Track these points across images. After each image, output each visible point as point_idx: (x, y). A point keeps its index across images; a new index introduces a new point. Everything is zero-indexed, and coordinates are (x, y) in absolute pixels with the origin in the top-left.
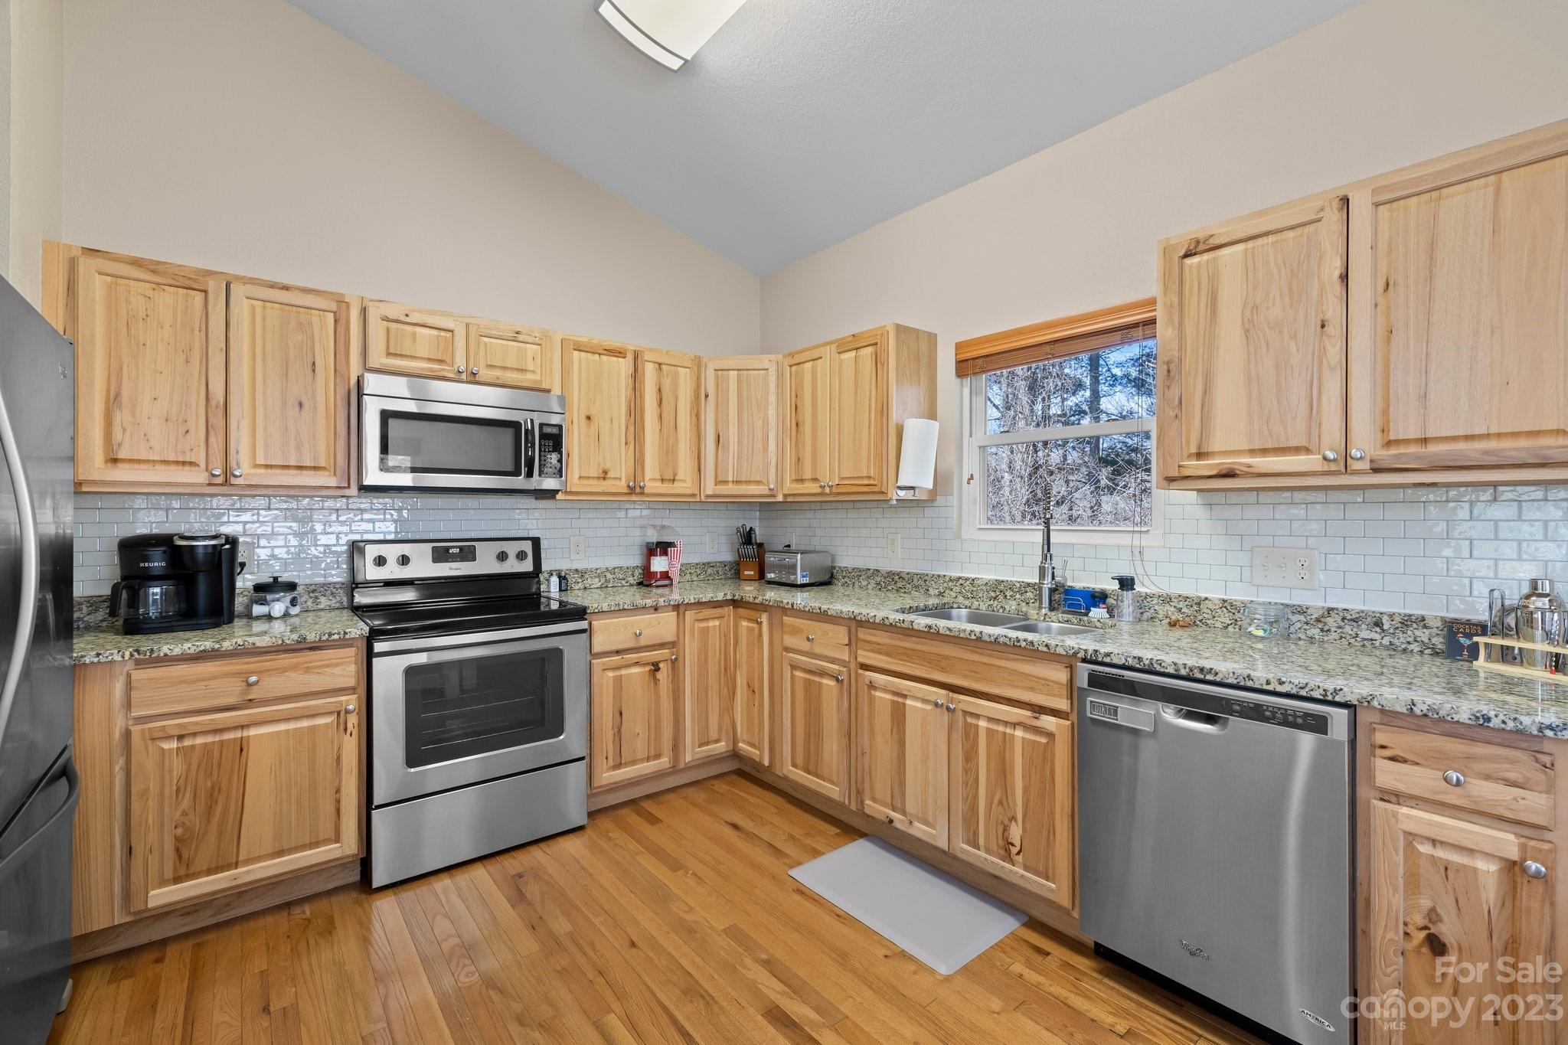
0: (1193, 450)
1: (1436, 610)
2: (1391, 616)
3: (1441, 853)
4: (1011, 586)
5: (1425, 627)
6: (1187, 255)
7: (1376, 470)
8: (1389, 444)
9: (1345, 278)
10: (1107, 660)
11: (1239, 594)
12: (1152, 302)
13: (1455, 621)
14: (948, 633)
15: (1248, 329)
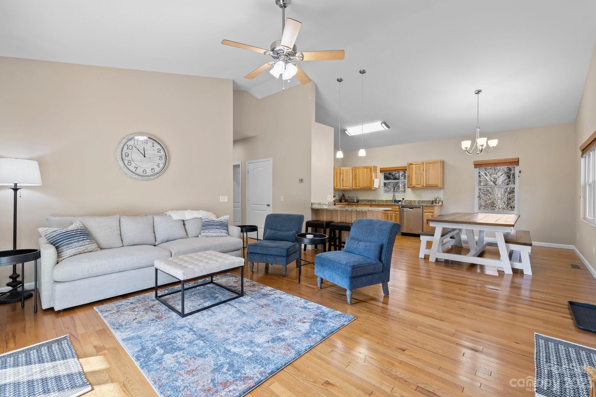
0: (410, 185)
2: (428, 200)
3: (428, 216)
4: (388, 200)
6: (410, 165)
8: (426, 185)
9: (423, 170)
10: (403, 205)
11: (415, 200)
12: (406, 167)
15: (415, 173)
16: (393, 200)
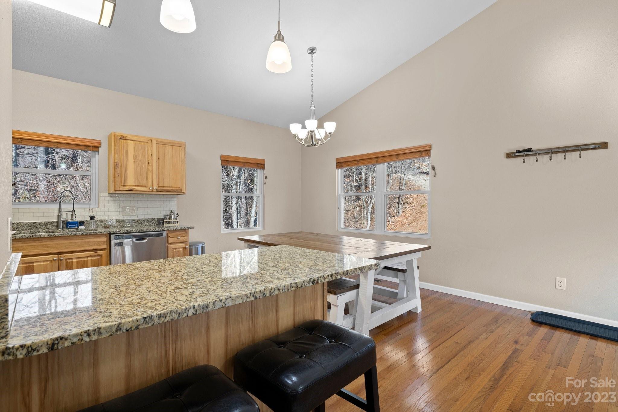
0: (122, 184)
1: (156, 217)
2: (150, 219)
3: (177, 250)
5: (155, 220)
6: (121, 139)
7: (157, 191)
8: (159, 187)
9: (152, 155)
10: (119, 232)
11: (120, 218)
13: (159, 219)
14: (60, 235)
15: (135, 160)
16: (58, 222)
